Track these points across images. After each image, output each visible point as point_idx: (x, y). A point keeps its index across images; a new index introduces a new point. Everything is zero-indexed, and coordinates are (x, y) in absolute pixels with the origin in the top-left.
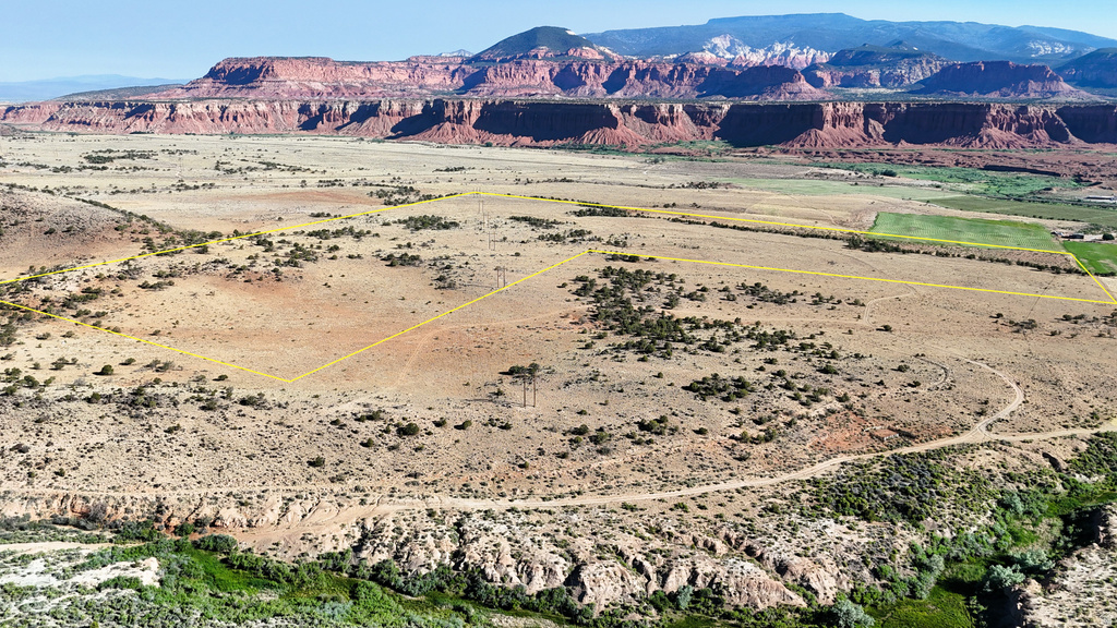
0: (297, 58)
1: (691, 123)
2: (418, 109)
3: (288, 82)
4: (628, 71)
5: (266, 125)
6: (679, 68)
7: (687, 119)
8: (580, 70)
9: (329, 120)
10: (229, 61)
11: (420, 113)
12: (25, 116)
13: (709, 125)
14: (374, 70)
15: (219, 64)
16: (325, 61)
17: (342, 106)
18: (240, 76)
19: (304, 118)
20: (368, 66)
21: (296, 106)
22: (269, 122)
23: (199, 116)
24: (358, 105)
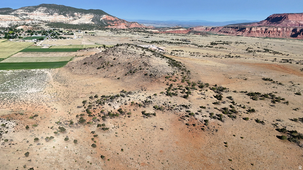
0: (297, 13)
3: (292, 21)
5: (279, 35)
10: (274, 15)
15: (270, 16)
18: (275, 20)
19: (294, 33)
21: (291, 29)
22: (280, 34)
23: (258, 31)
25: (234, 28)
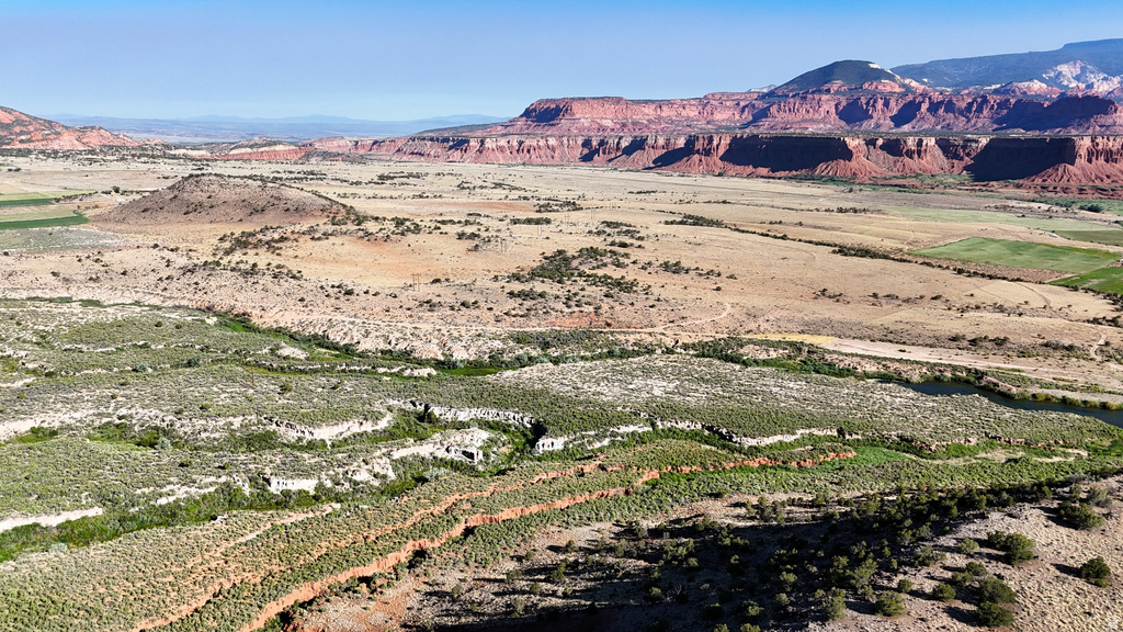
0: (594, 98)
1: (942, 156)
2: (681, 142)
3: (582, 120)
4: (920, 103)
5: (553, 157)
6: (979, 100)
7: (938, 152)
8: (868, 104)
9: (604, 153)
10: (540, 102)
11: (682, 146)
12: (385, 148)
13: (962, 159)
14: (664, 108)
15: (533, 105)
16: (618, 100)
17: (616, 140)
18: (545, 115)
19: (586, 151)
20: (660, 104)
21: (580, 142)
22: (556, 155)
23: (501, 149)
24: (631, 139)
25: (438, 140)
